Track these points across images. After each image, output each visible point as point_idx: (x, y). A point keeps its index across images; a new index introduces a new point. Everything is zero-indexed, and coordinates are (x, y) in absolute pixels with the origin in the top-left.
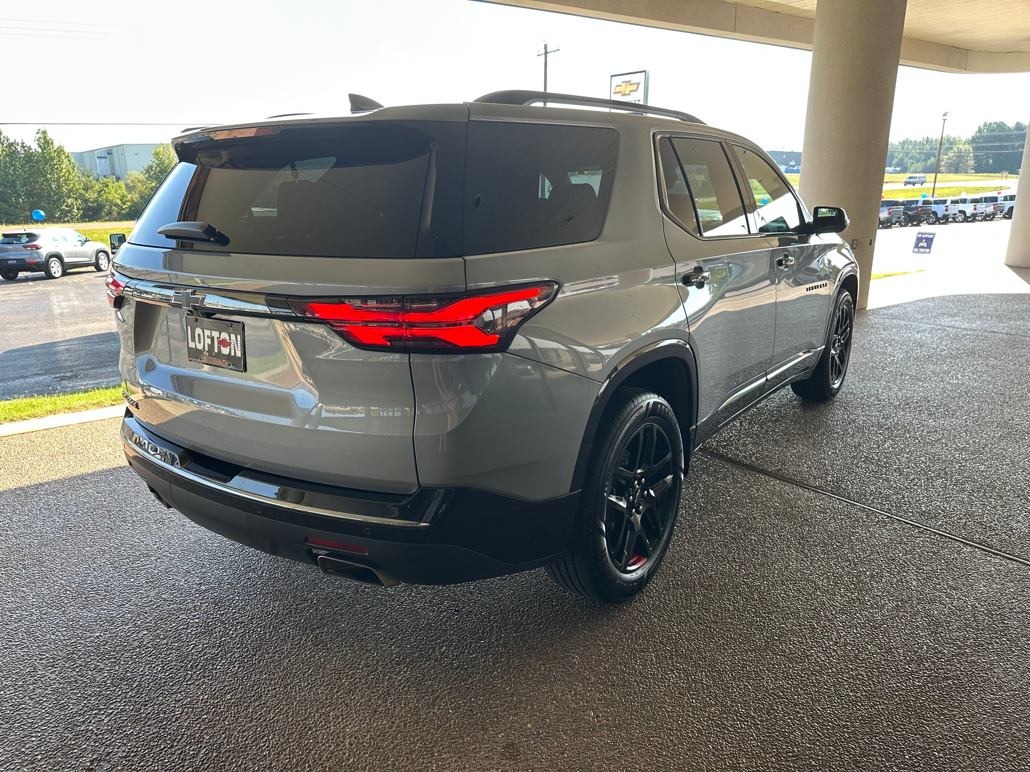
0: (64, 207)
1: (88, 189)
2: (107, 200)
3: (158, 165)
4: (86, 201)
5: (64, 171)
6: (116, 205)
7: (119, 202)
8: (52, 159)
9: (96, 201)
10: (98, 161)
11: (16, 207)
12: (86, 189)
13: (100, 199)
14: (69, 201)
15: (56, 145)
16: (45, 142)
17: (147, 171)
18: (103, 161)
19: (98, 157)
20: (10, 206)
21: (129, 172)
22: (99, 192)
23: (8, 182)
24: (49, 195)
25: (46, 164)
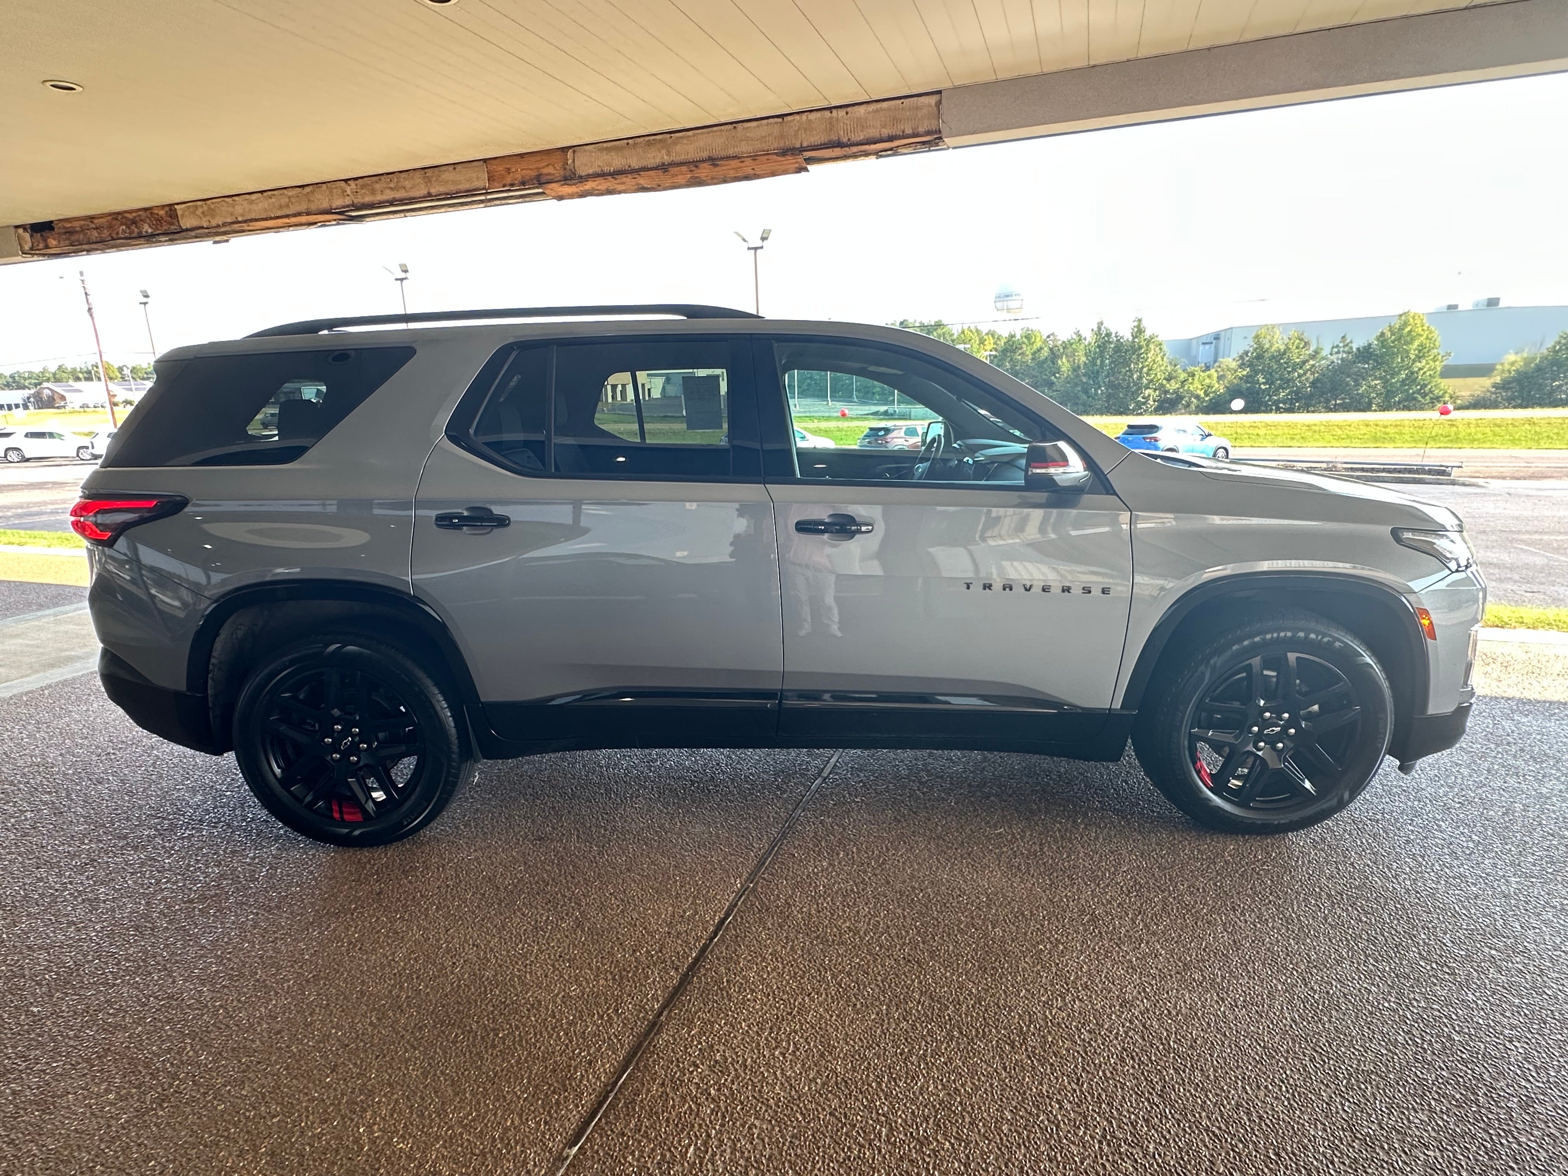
0: (1140, 399)
1: (1171, 379)
2: (1188, 391)
3: (1255, 350)
4: (1166, 392)
5: (1149, 360)
6: (1197, 397)
7: (1202, 394)
8: (1140, 348)
9: (1176, 392)
10: (1202, 347)
11: (1093, 398)
12: (1169, 379)
13: (1181, 390)
14: (1147, 392)
15: (1148, 334)
16: (1139, 331)
17: (1241, 357)
18: (1207, 347)
19: (1203, 344)
20: (1089, 397)
21: (1221, 360)
22: (1182, 382)
23: (1093, 373)
24: (1128, 386)
25: (1133, 354)
